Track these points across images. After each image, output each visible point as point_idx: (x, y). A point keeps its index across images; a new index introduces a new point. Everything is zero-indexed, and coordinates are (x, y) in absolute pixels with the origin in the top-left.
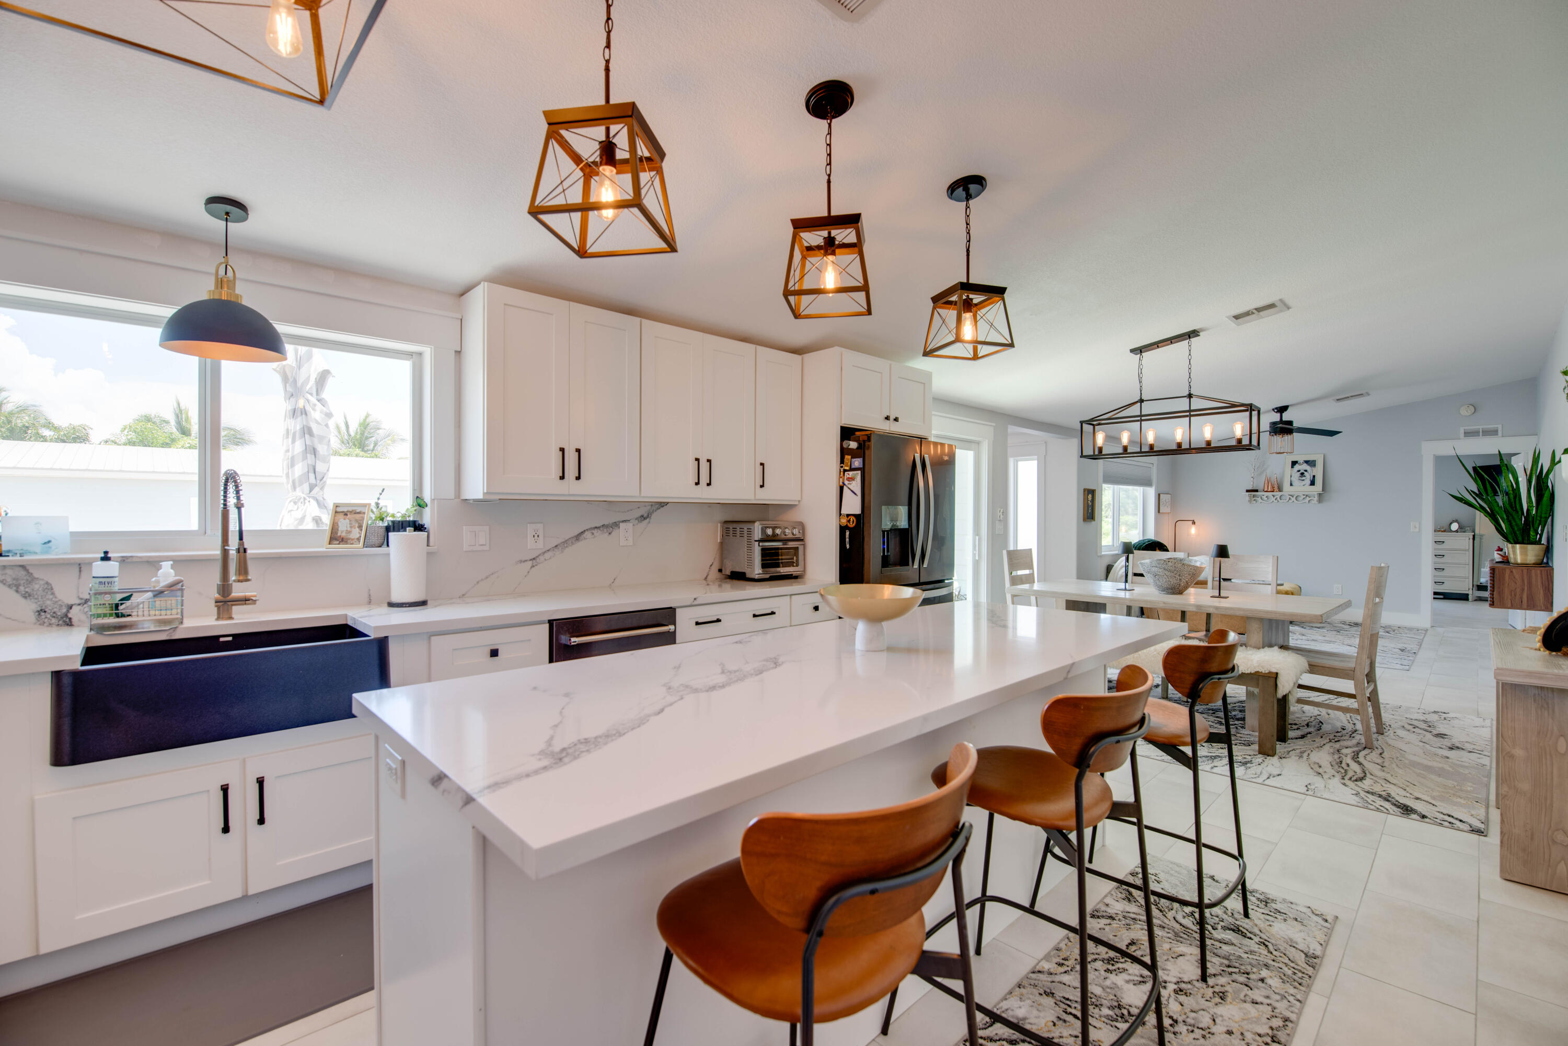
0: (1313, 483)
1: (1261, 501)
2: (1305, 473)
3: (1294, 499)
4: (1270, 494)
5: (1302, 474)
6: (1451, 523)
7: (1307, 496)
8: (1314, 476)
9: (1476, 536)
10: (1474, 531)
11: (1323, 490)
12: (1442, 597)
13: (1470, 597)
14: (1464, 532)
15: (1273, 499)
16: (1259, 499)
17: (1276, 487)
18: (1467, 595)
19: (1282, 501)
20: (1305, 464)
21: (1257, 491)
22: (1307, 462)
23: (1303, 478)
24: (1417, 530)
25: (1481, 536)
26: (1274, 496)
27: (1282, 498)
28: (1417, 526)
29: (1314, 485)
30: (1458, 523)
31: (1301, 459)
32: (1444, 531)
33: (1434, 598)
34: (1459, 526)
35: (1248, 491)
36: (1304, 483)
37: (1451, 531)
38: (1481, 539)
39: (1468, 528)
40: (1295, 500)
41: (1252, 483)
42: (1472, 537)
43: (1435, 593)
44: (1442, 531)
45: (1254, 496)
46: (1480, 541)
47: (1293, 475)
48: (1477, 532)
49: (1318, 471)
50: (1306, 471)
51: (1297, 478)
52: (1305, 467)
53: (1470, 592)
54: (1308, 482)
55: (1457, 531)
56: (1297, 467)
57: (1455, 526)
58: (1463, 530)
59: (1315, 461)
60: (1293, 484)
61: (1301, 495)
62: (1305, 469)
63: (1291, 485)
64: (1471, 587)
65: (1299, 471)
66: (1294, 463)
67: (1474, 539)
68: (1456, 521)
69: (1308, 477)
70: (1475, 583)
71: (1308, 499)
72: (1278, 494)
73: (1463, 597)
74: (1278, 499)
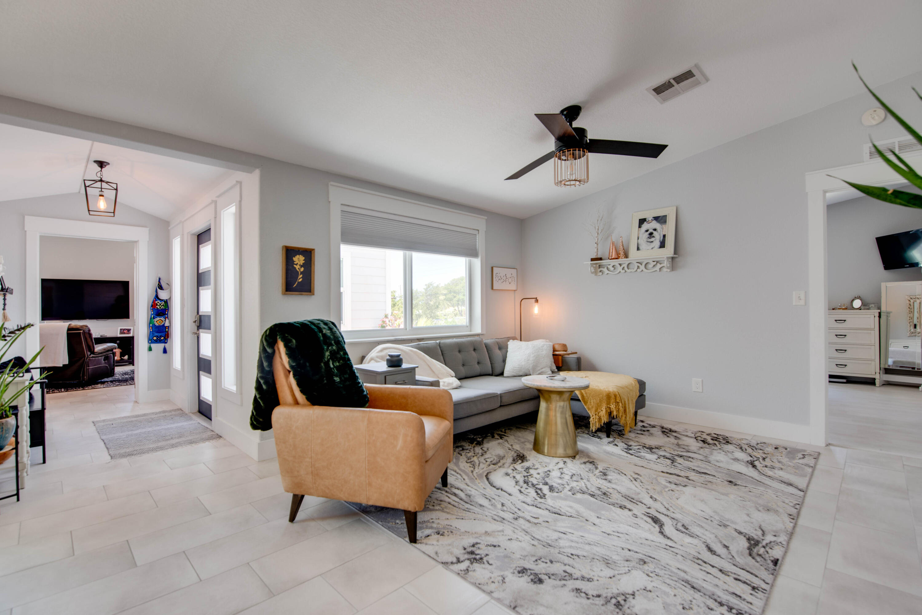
0: (662, 245)
1: (606, 272)
2: (655, 232)
3: (642, 267)
4: (616, 262)
5: (651, 234)
6: (853, 300)
7: (657, 262)
8: (664, 236)
9: (882, 314)
10: (879, 308)
11: (675, 253)
12: (844, 381)
13: (877, 382)
14: (868, 309)
15: (620, 269)
16: (605, 270)
17: (622, 253)
18: (874, 379)
19: (629, 271)
20: (654, 222)
21: (601, 259)
22: (656, 219)
23: (652, 239)
24: (802, 302)
25: (888, 313)
26: (620, 265)
27: (630, 266)
28: (803, 297)
29: (664, 247)
30: (861, 300)
31: (649, 215)
32: (846, 309)
33: (830, 382)
34: (862, 303)
35: (592, 260)
36: (652, 245)
37: (853, 309)
38: (887, 316)
39: (873, 305)
40: (644, 270)
41: (596, 250)
42: (877, 315)
43: (831, 376)
44: (843, 309)
45: (600, 266)
46: (887, 319)
47: (640, 236)
48: (883, 309)
49: (669, 229)
50: (655, 230)
51: (645, 240)
52: (655, 225)
53: (877, 377)
54: (657, 243)
55: (860, 309)
56: (645, 226)
57: (857, 304)
58: (867, 307)
59: (665, 216)
60: (640, 247)
61: (650, 261)
62: (654, 227)
63: (638, 249)
64: (878, 370)
65: (647, 231)
66: (642, 221)
67: (880, 317)
68: (859, 298)
69: (658, 237)
70: (882, 366)
71: (659, 266)
72: (625, 261)
73: (870, 382)
74: (626, 268)
